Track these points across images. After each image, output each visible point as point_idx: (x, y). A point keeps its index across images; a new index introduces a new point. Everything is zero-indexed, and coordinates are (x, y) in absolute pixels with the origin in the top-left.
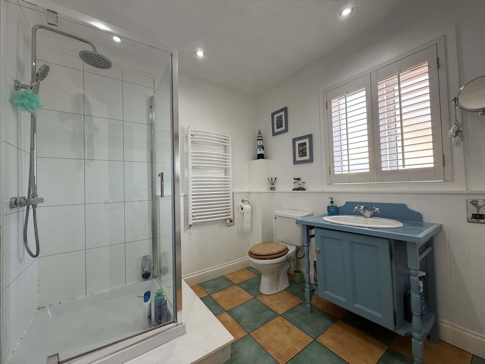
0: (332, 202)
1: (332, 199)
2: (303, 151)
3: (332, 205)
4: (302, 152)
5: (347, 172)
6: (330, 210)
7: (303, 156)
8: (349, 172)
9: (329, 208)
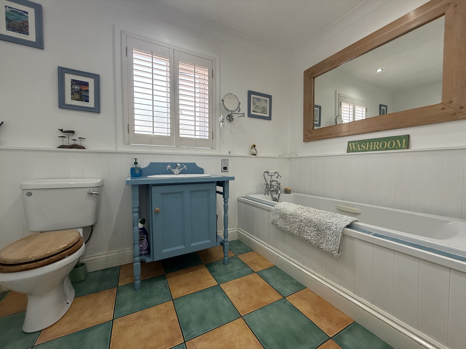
0: (136, 163)
1: (136, 160)
2: (81, 93)
3: (136, 166)
4: (79, 94)
5: (152, 133)
6: (135, 171)
7: (82, 101)
8: (153, 133)
9: (133, 170)
